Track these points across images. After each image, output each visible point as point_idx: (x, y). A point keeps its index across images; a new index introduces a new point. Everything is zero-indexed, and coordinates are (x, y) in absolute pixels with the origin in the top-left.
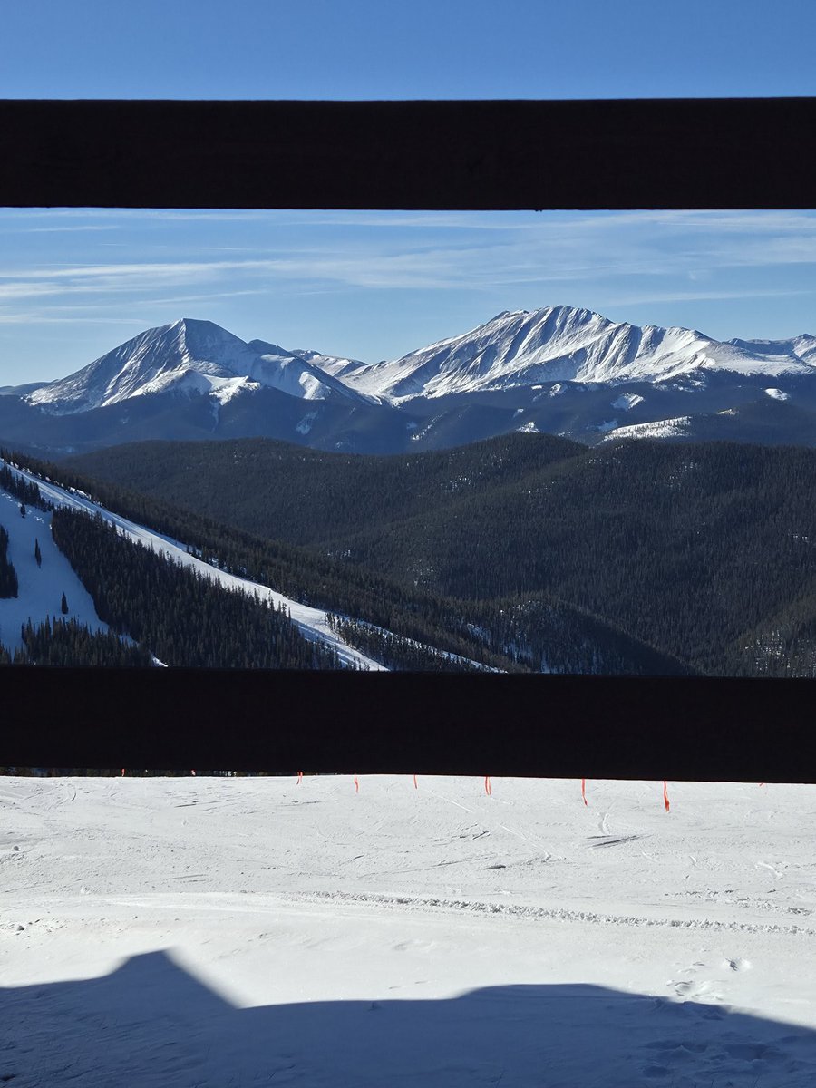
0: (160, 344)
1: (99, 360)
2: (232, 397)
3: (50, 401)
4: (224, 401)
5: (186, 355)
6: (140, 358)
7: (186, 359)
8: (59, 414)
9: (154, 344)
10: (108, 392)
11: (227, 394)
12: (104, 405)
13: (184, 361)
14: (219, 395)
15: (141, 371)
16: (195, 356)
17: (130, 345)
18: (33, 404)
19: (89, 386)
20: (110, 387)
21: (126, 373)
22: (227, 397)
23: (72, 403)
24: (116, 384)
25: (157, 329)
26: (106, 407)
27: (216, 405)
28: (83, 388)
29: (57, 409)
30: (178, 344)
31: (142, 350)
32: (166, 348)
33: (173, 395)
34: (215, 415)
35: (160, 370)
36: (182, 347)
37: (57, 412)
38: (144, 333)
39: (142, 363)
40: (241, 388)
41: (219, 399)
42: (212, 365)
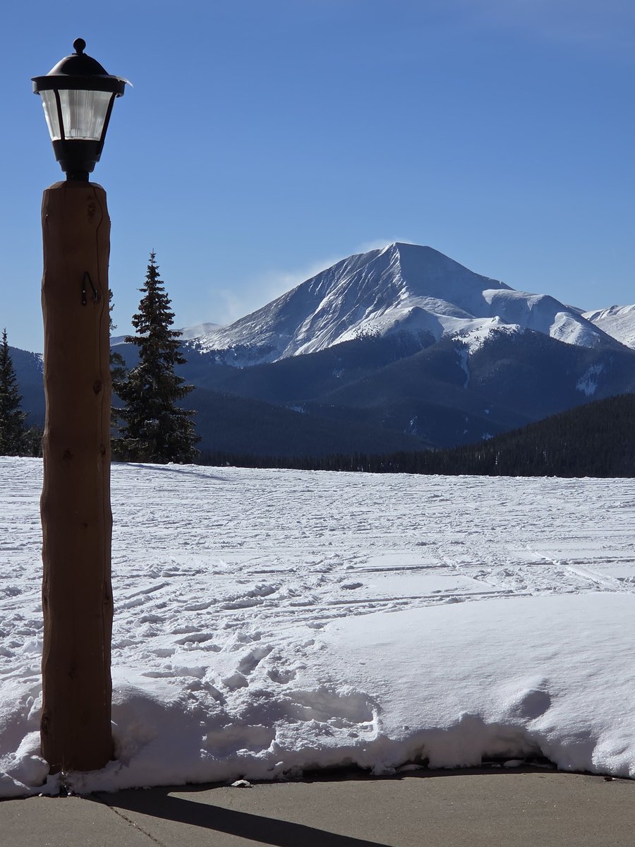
0: (366, 276)
1: (287, 296)
2: (485, 342)
3: (226, 347)
4: (474, 348)
5: (404, 290)
6: (342, 293)
7: (404, 295)
8: (240, 365)
9: (360, 274)
10: (300, 337)
11: (477, 339)
12: (297, 353)
13: (403, 297)
14: (465, 340)
15: (343, 309)
16: (416, 290)
17: (327, 277)
18: (205, 351)
19: (277, 328)
20: (304, 329)
21: (324, 311)
22: (478, 343)
23: (254, 350)
24: (312, 326)
25: (361, 255)
26: (301, 356)
27: (462, 353)
28: (267, 331)
29: (236, 358)
30: (391, 276)
31: (343, 282)
32: (376, 281)
33: (399, 340)
34: (464, 366)
35: (370, 309)
36: (397, 278)
37: (236, 363)
38: (343, 262)
39: (343, 300)
40: (496, 332)
41: (466, 346)
42: (439, 302)
